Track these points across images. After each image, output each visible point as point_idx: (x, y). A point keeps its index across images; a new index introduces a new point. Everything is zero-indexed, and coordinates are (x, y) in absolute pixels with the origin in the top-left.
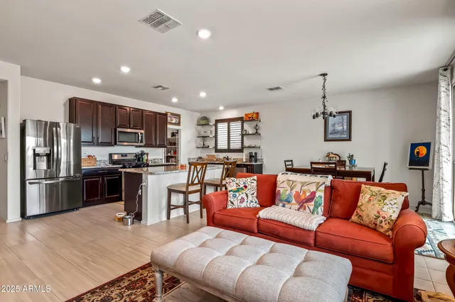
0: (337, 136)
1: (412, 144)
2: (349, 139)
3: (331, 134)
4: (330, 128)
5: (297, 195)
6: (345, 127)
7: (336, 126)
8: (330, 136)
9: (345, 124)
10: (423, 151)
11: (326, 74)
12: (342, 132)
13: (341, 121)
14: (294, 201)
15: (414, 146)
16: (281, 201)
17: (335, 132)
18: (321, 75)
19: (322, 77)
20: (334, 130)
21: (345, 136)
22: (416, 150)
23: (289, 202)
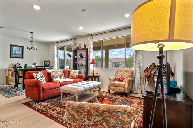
0: (17, 56)
1: (44, 61)
2: (23, 58)
3: (14, 55)
4: (13, 52)
5: (59, 75)
6: (21, 53)
7: (16, 51)
8: (13, 56)
9: (21, 51)
10: (48, 63)
11: (33, 33)
12: (19, 54)
13: (19, 50)
14: (58, 77)
15: (45, 62)
16: (55, 78)
17: (15, 54)
18: (31, 33)
19: (31, 34)
20: (15, 53)
21: (21, 56)
22: (46, 63)
23: (57, 78)
